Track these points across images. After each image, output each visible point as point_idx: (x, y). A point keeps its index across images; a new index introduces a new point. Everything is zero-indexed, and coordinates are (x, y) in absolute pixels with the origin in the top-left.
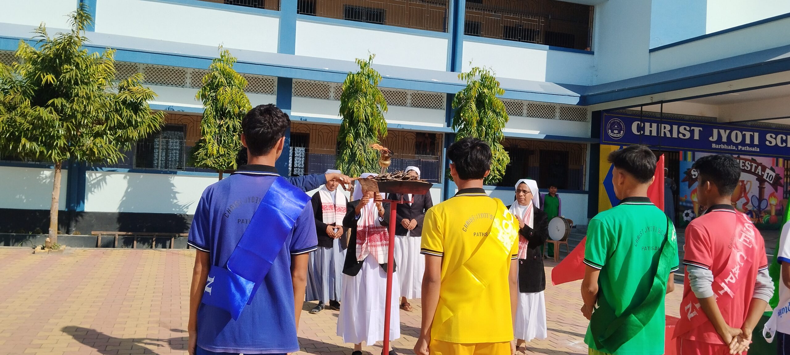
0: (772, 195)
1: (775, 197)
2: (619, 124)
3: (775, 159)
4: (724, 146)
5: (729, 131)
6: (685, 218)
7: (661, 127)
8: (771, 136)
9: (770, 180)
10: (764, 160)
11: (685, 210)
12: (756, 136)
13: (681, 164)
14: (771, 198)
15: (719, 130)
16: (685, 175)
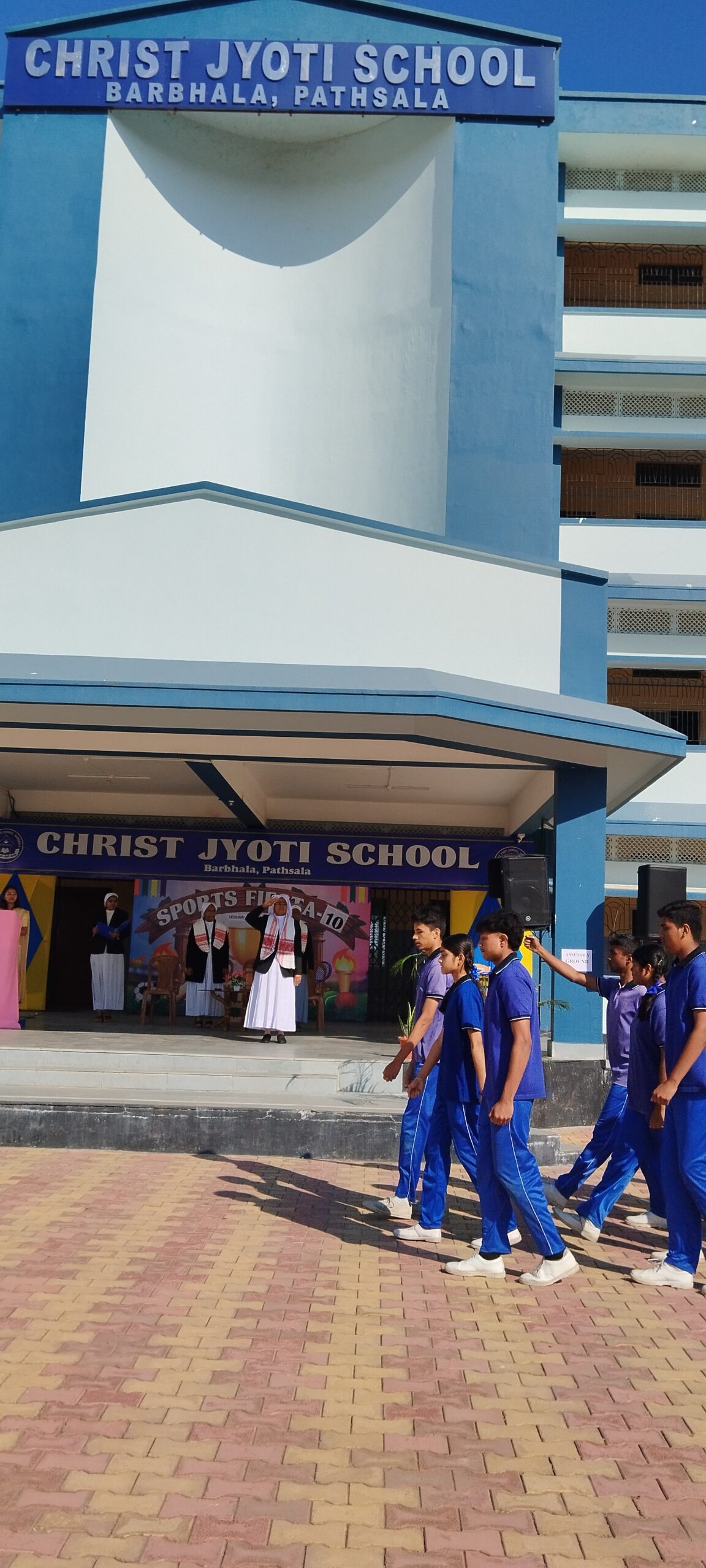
0: (340, 955)
1: (348, 958)
2: (12, 838)
3: (349, 888)
4: (229, 868)
5: (243, 841)
6: (139, 997)
7: (98, 838)
8: (340, 848)
9: (336, 926)
10: (321, 891)
11: (139, 983)
12: (305, 848)
13: (136, 901)
14: (338, 960)
15: (222, 840)
16: (142, 921)
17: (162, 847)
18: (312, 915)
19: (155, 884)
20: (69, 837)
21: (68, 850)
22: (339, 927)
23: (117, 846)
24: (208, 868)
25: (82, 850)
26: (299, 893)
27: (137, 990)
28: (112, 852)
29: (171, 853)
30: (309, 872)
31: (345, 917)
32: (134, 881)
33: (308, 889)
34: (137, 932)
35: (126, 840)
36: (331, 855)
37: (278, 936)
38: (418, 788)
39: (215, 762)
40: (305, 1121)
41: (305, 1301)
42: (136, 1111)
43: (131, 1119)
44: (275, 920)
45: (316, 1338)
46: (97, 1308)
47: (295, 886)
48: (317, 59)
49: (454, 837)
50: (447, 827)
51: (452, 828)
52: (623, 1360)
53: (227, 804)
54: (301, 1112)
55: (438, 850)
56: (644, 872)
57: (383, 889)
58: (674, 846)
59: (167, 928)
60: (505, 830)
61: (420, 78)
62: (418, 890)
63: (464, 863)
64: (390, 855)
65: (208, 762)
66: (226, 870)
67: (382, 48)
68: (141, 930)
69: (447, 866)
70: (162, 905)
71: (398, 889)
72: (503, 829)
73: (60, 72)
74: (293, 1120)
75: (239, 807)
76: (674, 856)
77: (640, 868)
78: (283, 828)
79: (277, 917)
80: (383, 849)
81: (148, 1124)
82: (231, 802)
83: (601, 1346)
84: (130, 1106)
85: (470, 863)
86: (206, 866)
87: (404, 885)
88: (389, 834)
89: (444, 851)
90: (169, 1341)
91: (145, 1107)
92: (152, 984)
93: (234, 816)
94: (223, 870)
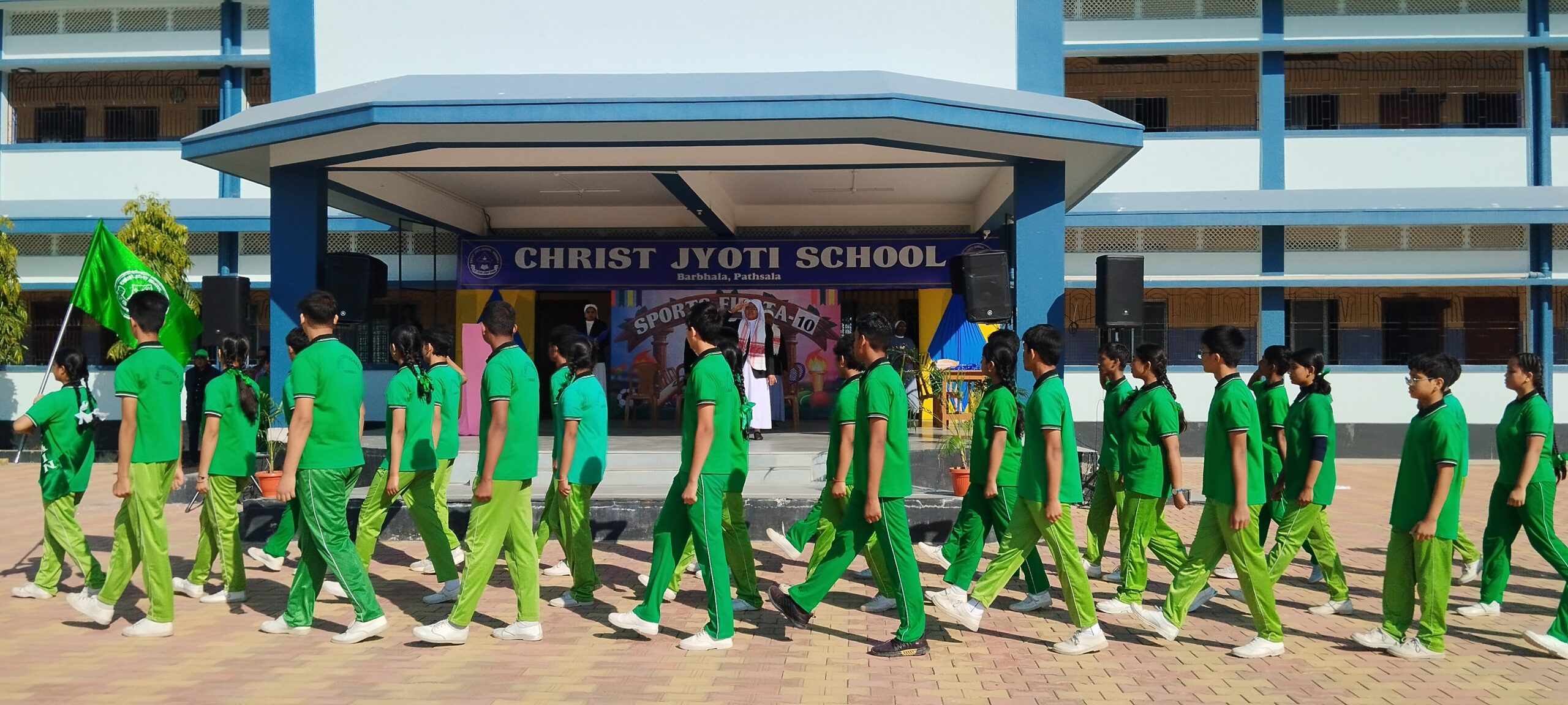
0: (812, 356)
1: (820, 358)
2: (490, 255)
3: (818, 290)
4: (702, 277)
5: (713, 249)
6: (622, 403)
7: (573, 252)
8: (808, 252)
9: (808, 328)
10: (791, 295)
11: (621, 389)
12: (774, 253)
13: (613, 312)
14: (811, 361)
15: (693, 249)
16: (621, 330)
17: (635, 258)
18: (784, 319)
19: (630, 295)
20: (545, 252)
21: (545, 264)
22: (810, 330)
23: (592, 259)
24: (681, 277)
25: (559, 264)
26: (771, 298)
27: (620, 396)
28: (587, 265)
29: (645, 263)
30: (779, 278)
31: (816, 319)
32: (610, 292)
33: (778, 294)
34: (616, 341)
35: (600, 253)
36: (800, 260)
37: (749, 339)
38: (882, 189)
39: (680, 173)
40: (781, 508)
41: (780, 656)
42: (624, 504)
43: (620, 512)
44: (747, 324)
45: (789, 683)
46: (598, 666)
47: (766, 291)
49: (920, 237)
50: (913, 227)
51: (919, 227)
52: (1060, 694)
53: (696, 214)
54: (777, 500)
55: (905, 250)
56: (1102, 263)
57: (852, 290)
58: (1140, 235)
59: (644, 336)
60: (972, 228)
62: (887, 290)
63: (931, 262)
64: (857, 257)
65: (674, 173)
66: (698, 279)
68: (620, 339)
69: (915, 264)
70: (638, 315)
71: (867, 290)
72: (969, 226)
74: (769, 508)
75: (708, 215)
76: (1140, 245)
77: (1098, 259)
78: (753, 235)
79: (749, 321)
80: (851, 251)
81: (636, 516)
82: (700, 211)
83: (1043, 684)
84: (619, 501)
85: (937, 262)
86: (679, 275)
87: (873, 286)
88: (855, 237)
89: (911, 251)
90: (661, 689)
91: (633, 500)
92: (634, 391)
93: (704, 225)
94: (696, 278)
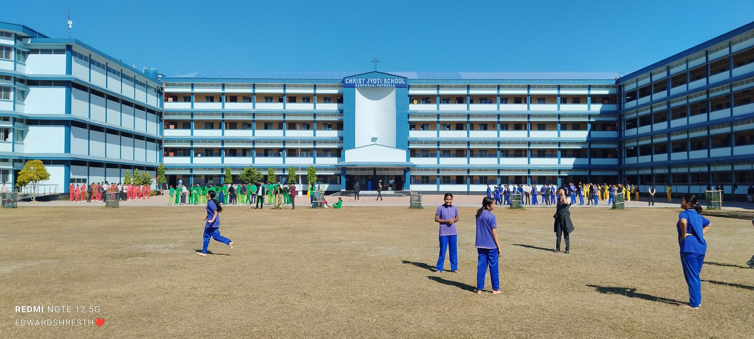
48: (380, 81)
61: (391, 83)
67: (387, 79)
73: (350, 83)
